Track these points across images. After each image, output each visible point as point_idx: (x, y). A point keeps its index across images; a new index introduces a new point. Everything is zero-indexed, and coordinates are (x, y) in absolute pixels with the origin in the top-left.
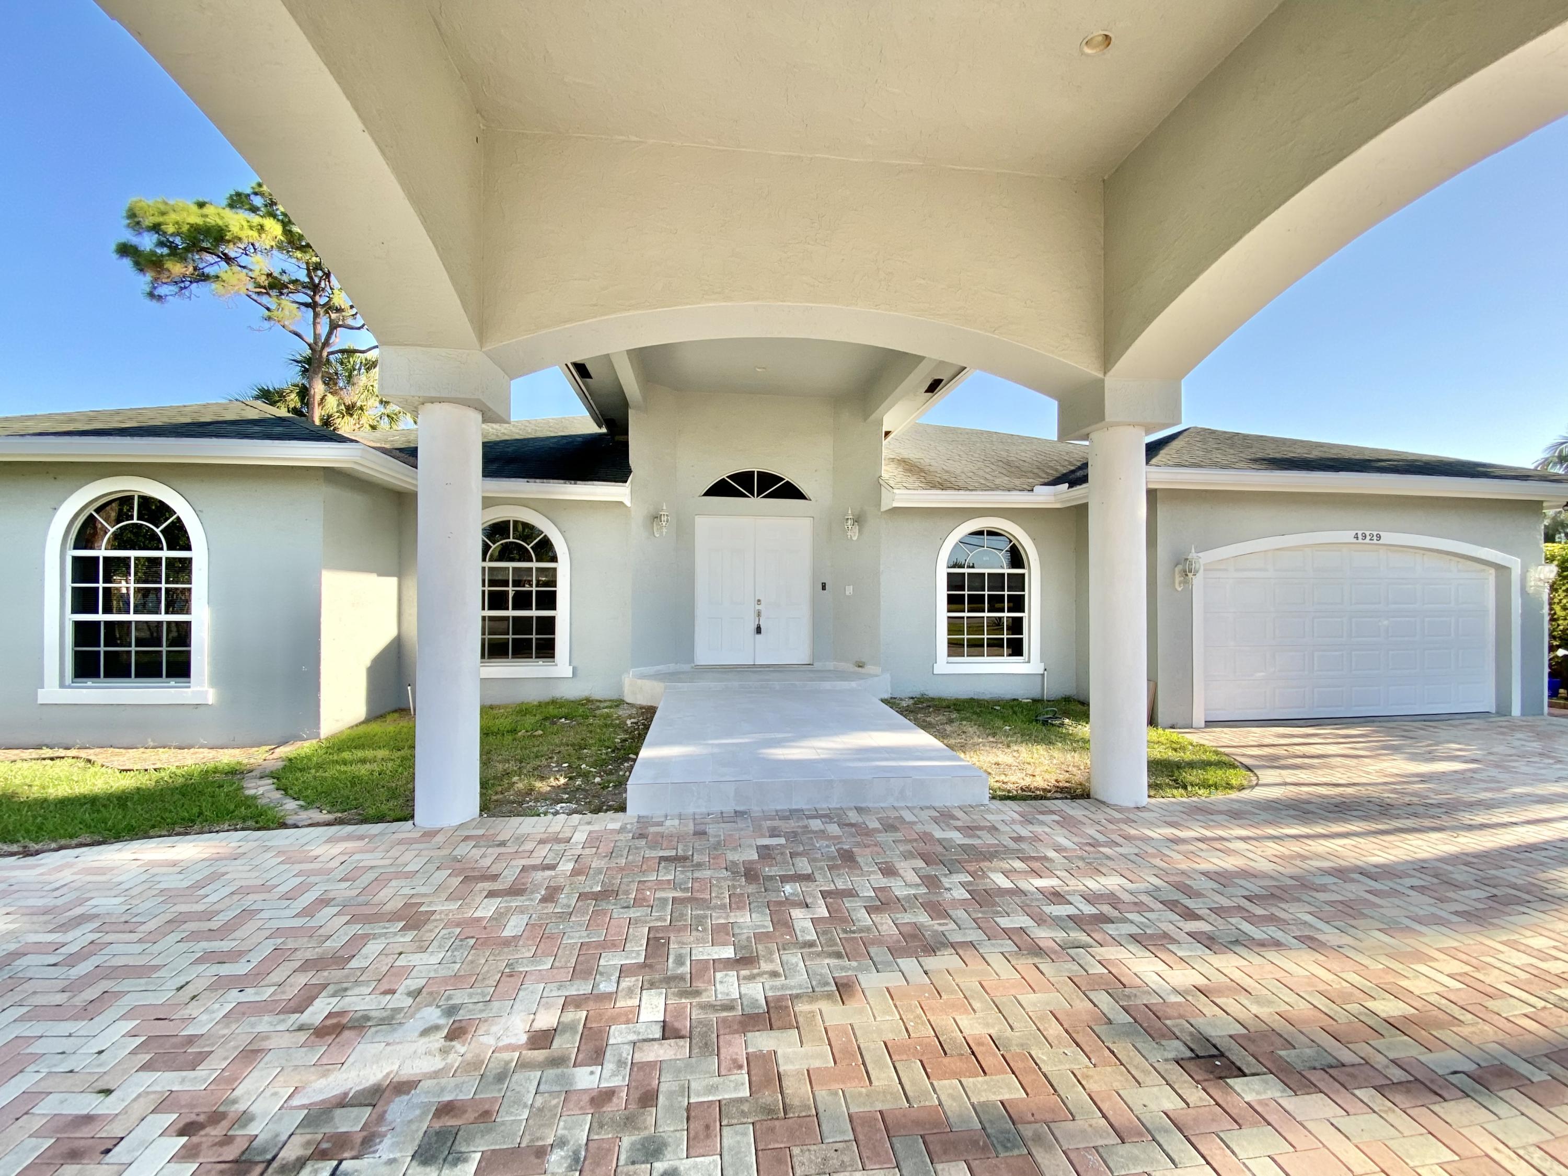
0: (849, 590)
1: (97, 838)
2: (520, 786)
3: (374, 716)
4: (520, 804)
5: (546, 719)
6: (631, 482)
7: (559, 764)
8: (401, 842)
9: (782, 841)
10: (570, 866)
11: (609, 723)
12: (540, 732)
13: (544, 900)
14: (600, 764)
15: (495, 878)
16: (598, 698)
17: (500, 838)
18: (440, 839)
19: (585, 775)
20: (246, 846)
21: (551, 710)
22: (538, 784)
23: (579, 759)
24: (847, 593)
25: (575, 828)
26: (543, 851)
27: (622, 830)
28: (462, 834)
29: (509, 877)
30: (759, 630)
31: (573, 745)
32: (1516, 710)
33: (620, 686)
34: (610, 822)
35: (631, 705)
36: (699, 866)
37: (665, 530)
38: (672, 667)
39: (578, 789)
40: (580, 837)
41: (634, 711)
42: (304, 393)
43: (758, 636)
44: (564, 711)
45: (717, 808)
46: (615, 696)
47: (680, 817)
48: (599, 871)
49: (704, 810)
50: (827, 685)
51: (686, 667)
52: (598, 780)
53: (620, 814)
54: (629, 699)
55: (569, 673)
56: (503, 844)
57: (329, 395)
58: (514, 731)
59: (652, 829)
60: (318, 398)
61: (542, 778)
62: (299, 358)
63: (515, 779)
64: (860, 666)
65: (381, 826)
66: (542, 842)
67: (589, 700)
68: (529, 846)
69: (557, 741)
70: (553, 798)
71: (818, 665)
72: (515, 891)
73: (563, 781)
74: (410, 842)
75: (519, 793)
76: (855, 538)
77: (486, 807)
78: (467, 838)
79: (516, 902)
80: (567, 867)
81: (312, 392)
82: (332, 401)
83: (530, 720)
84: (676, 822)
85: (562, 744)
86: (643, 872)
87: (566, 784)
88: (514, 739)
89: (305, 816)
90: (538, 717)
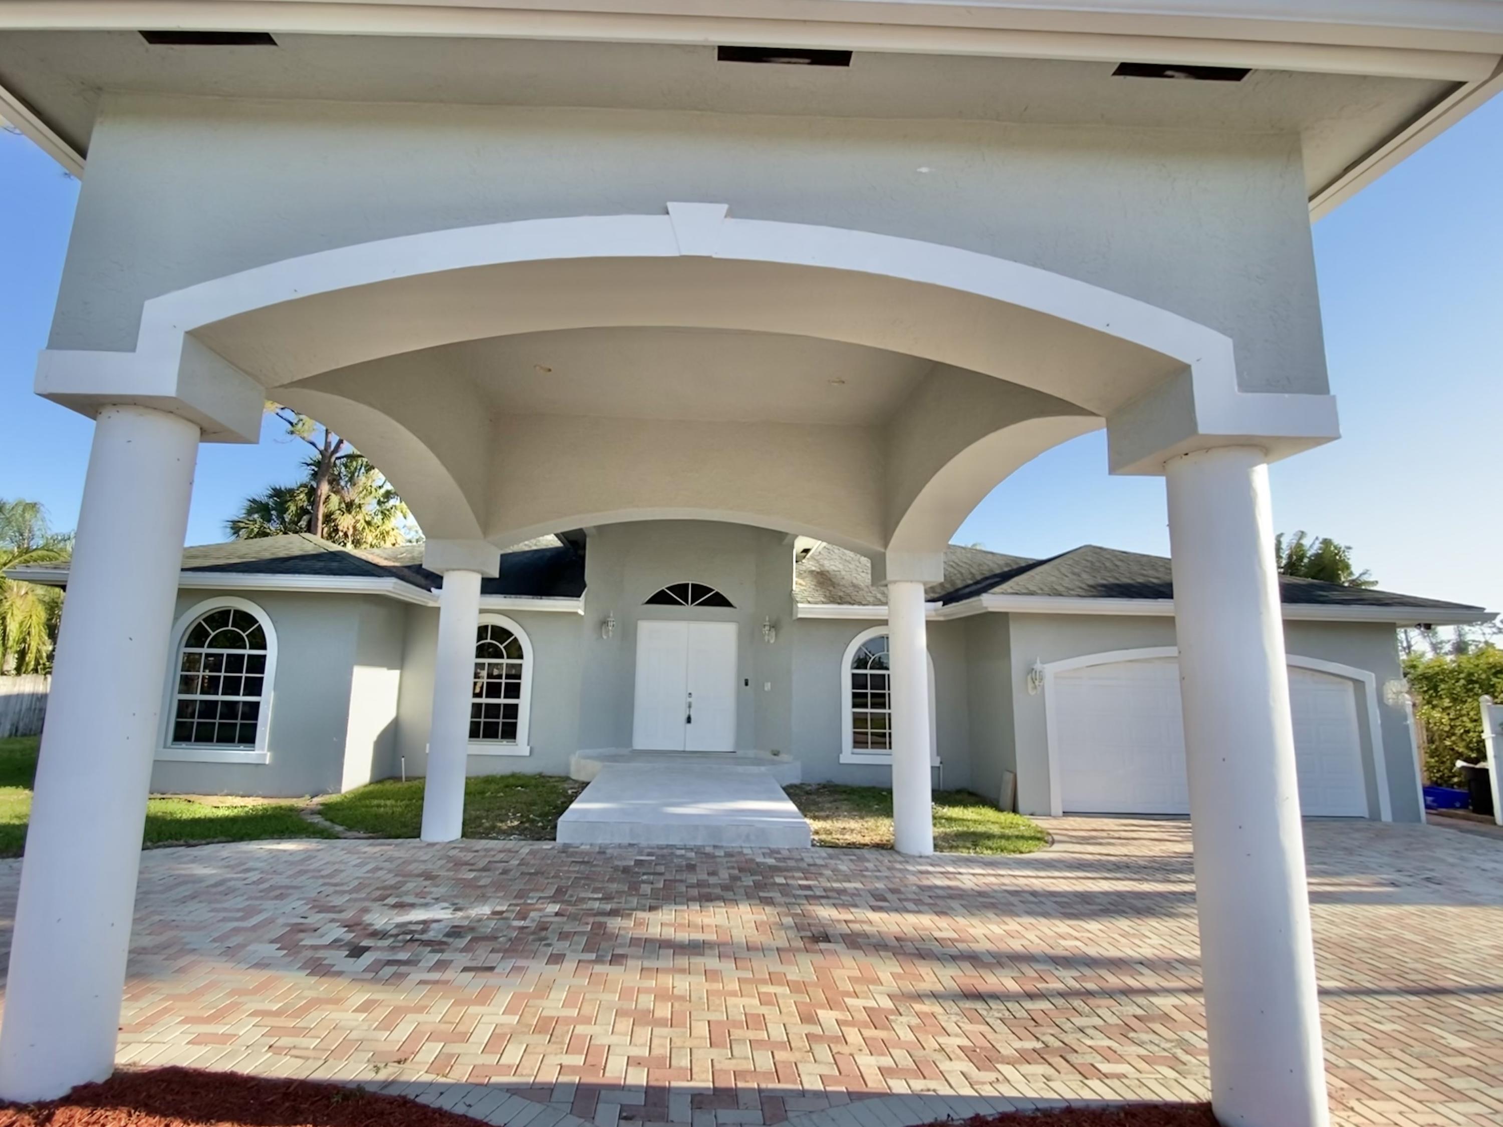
0: (768, 686)
1: (230, 839)
2: (487, 825)
3: (377, 779)
4: (488, 834)
5: (507, 786)
6: (586, 595)
7: (514, 814)
8: (414, 847)
9: (654, 858)
10: (517, 862)
11: (553, 790)
12: (502, 794)
13: (501, 874)
14: (543, 815)
15: (472, 865)
16: (549, 774)
17: (475, 849)
18: (437, 847)
19: (532, 821)
20: (321, 847)
21: (511, 781)
22: (499, 824)
23: (528, 811)
24: (766, 689)
25: (522, 847)
26: (502, 855)
27: (552, 848)
28: (451, 845)
29: (481, 864)
30: (689, 720)
31: (525, 803)
32: (1386, 815)
33: (568, 765)
34: (546, 845)
35: (576, 781)
36: (596, 866)
37: (611, 633)
38: (612, 750)
39: (526, 828)
40: (526, 850)
41: (576, 786)
42: (312, 493)
43: (688, 725)
44: (520, 782)
45: (617, 841)
46: (563, 774)
47: (591, 845)
48: (534, 865)
49: (608, 842)
50: (740, 769)
51: (625, 751)
52: (540, 824)
53: (553, 842)
54: (574, 777)
55: (526, 751)
56: (477, 851)
57: (333, 495)
58: (482, 793)
59: (571, 850)
60: (323, 498)
61: (502, 821)
62: (310, 462)
63: (484, 821)
64: (775, 755)
65: (400, 840)
66: (500, 851)
67: (541, 776)
68: (492, 853)
69: (514, 800)
70: (507, 833)
71: (740, 753)
72: (484, 869)
73: (516, 823)
74: (420, 848)
75: (486, 829)
76: (772, 641)
77: (464, 835)
78: (454, 848)
79: (484, 874)
80: (515, 862)
81: (319, 493)
82: (335, 499)
83: (493, 787)
84: (588, 847)
85: (517, 802)
86: (561, 866)
87: (518, 826)
88: (483, 798)
89: (349, 834)
90: (501, 785)
